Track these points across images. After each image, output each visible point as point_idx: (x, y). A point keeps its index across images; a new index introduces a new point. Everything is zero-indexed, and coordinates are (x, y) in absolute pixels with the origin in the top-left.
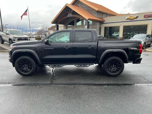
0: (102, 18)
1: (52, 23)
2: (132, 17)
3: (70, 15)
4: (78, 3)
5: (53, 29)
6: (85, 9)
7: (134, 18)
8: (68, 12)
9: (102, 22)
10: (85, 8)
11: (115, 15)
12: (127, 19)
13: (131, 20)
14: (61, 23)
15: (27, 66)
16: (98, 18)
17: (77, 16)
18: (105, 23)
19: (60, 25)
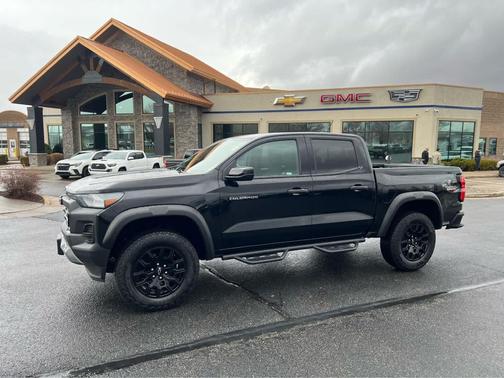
0: (202, 97)
1: (15, 102)
2: (291, 100)
3: (92, 77)
4: (117, 39)
5: (5, 124)
6: (146, 64)
7: (296, 103)
8: (84, 67)
9: (204, 110)
10: (145, 60)
11: (236, 91)
12: (277, 104)
13: (287, 106)
14: (52, 104)
15: (163, 272)
16: (192, 94)
17: (121, 83)
18: (213, 110)
19: (46, 111)
